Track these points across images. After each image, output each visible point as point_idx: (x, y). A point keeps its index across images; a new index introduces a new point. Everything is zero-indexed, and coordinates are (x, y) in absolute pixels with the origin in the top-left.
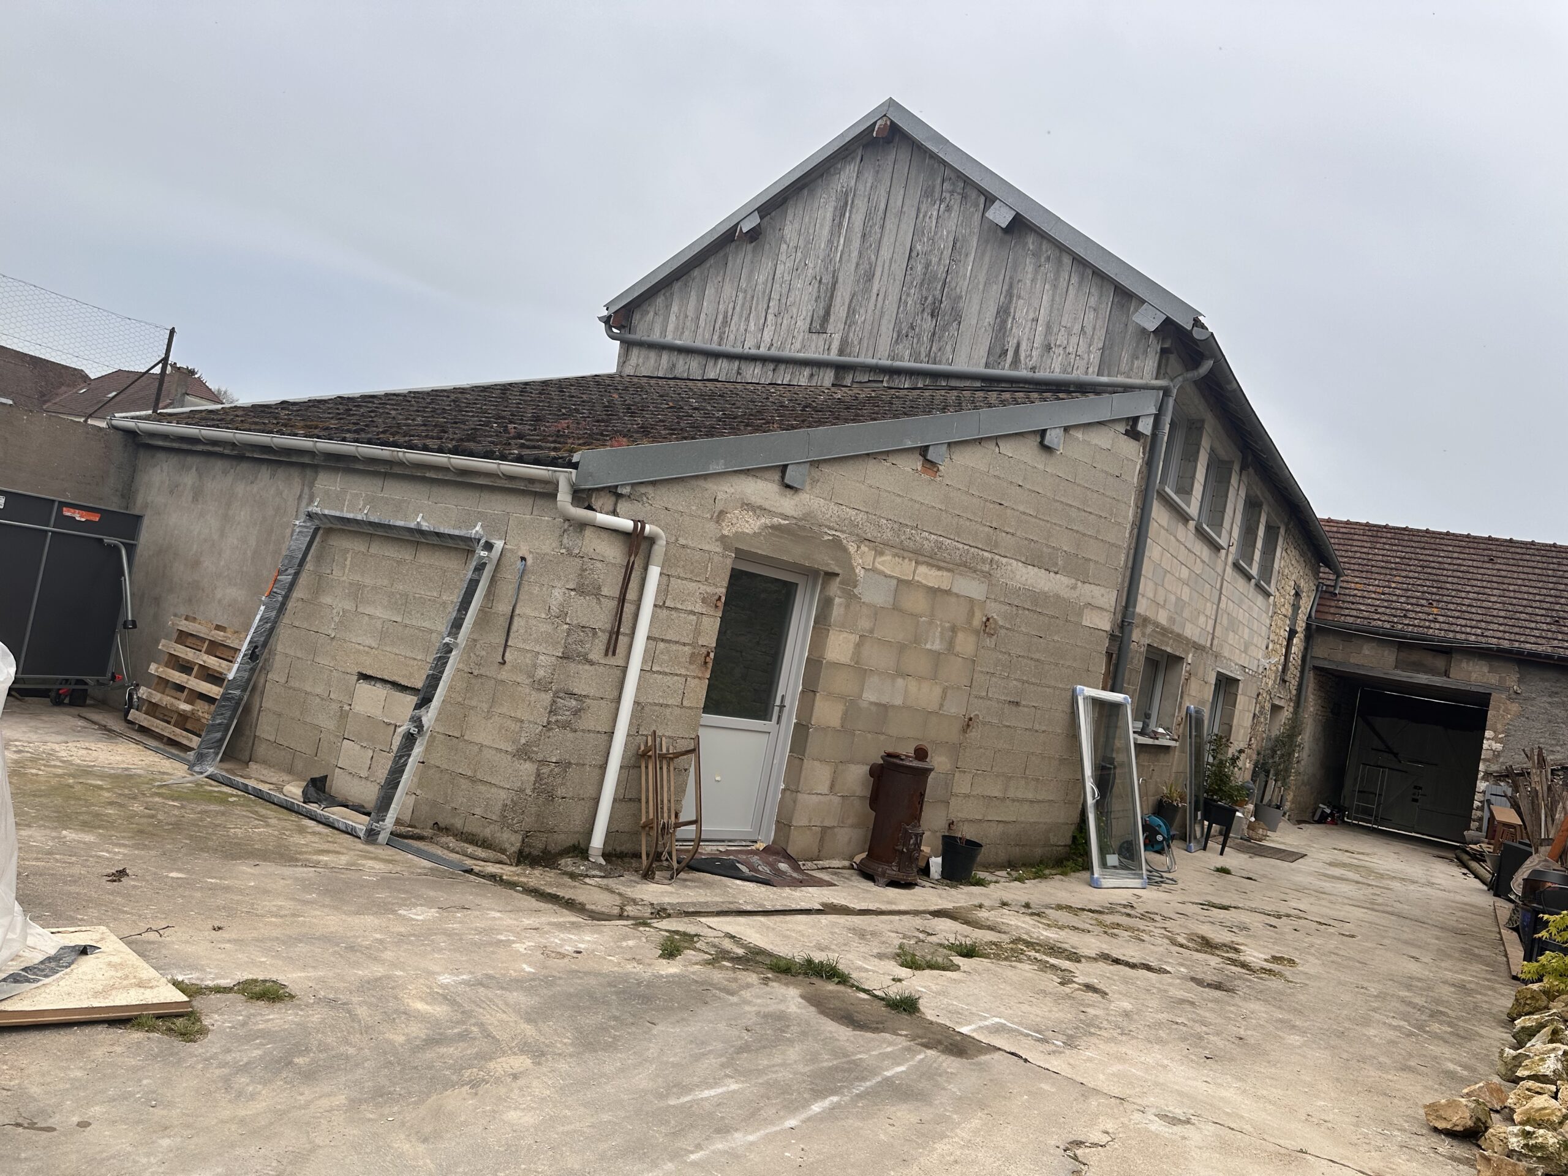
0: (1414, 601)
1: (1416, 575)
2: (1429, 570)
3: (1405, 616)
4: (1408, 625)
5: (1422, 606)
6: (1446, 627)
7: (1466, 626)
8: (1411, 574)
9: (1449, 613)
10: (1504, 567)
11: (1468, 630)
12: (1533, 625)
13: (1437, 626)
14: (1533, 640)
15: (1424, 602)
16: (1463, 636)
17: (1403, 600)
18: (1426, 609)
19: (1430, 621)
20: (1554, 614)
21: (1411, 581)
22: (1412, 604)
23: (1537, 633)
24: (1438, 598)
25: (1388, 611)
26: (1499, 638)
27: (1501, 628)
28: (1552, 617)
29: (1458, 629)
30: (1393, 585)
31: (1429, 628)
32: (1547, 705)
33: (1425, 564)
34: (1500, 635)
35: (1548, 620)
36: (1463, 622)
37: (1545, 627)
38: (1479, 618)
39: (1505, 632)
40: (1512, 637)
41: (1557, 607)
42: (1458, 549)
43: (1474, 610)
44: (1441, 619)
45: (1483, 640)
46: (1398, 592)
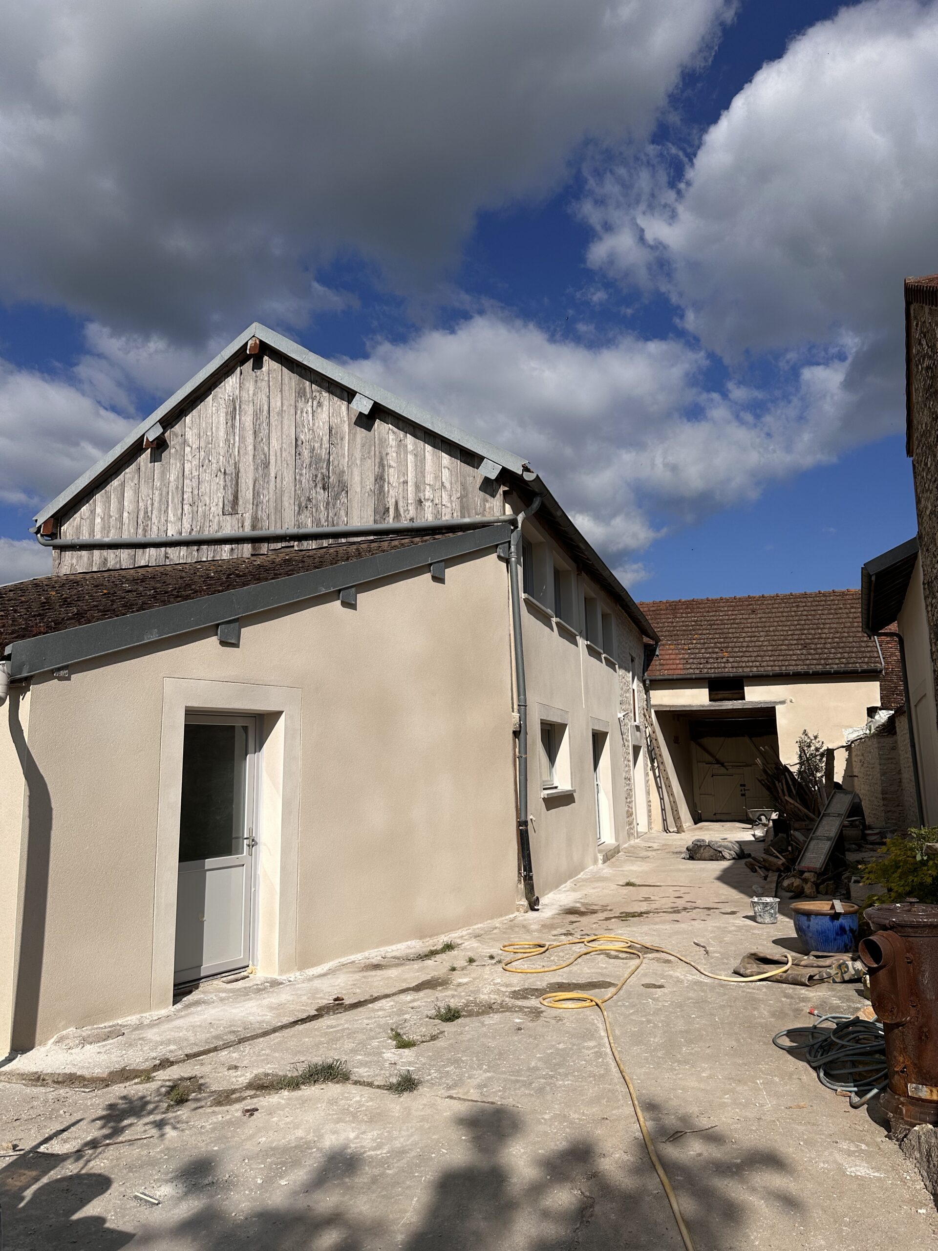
0: (710, 650)
1: (708, 631)
2: (716, 627)
3: (707, 662)
4: (711, 668)
5: (717, 653)
6: (736, 665)
7: (748, 661)
8: (704, 632)
9: (735, 655)
10: (763, 615)
11: (751, 664)
12: (791, 652)
13: (730, 665)
14: (794, 663)
15: (717, 650)
16: (748, 669)
17: (703, 651)
18: (720, 655)
19: (724, 663)
20: (802, 642)
21: (705, 636)
22: (710, 653)
23: (795, 657)
24: (725, 645)
25: (695, 661)
26: (772, 666)
27: (772, 659)
28: (802, 644)
29: (744, 665)
30: (695, 642)
31: (725, 667)
33: (712, 622)
34: (772, 663)
35: (800, 647)
36: (746, 659)
37: (798, 652)
38: (756, 654)
39: (774, 661)
40: (780, 663)
41: (803, 637)
42: (731, 609)
43: (751, 649)
44: (731, 660)
45: (762, 669)
46: (699, 646)
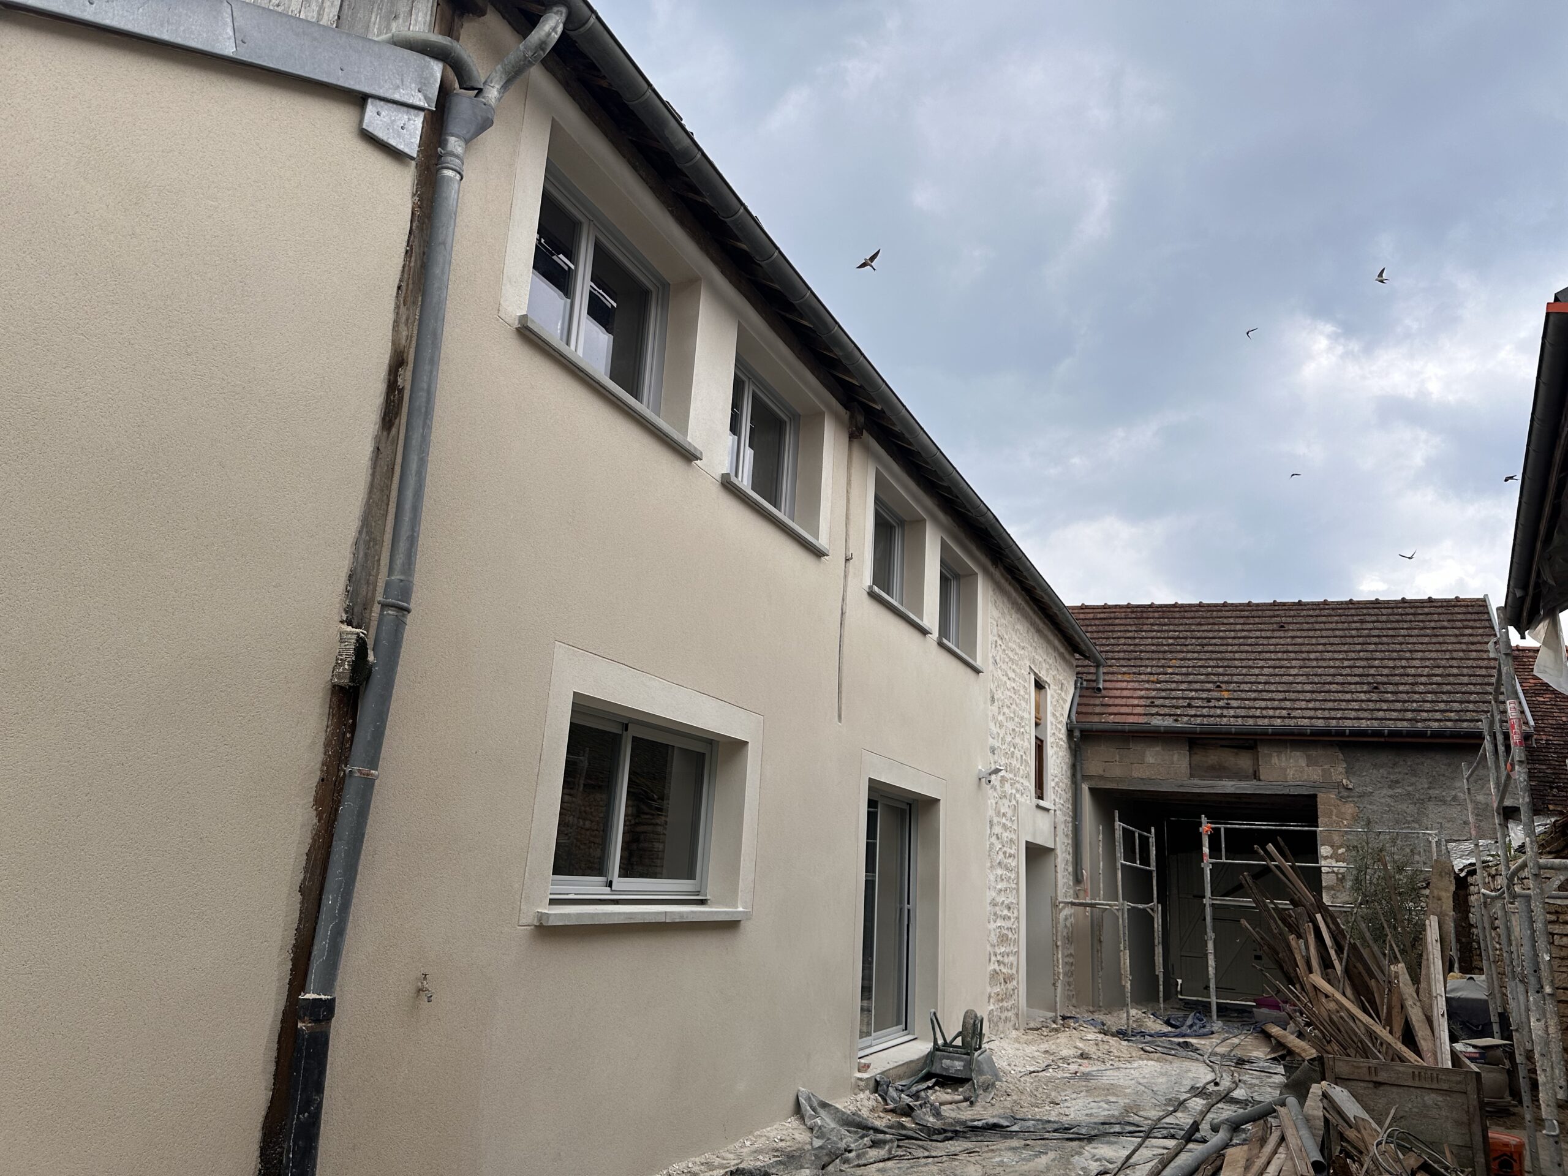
0: (1197, 686)
1: (1196, 655)
2: (1211, 648)
3: (1189, 706)
4: (1195, 716)
5: (1209, 690)
6: (1242, 712)
7: (1266, 708)
8: (1189, 655)
9: (1243, 695)
10: (1299, 634)
11: (1271, 712)
12: (1348, 696)
13: (1232, 712)
14: (1353, 714)
15: (1210, 686)
16: (1266, 721)
17: (1184, 686)
18: (1216, 694)
19: (1221, 708)
20: (1370, 679)
21: (1190, 663)
22: (1196, 690)
23: (1356, 705)
24: (1226, 678)
25: (1167, 702)
26: (1311, 718)
27: (1311, 705)
28: (1369, 683)
29: (1258, 713)
30: (1170, 670)
31: (1222, 716)
32: (1389, 800)
33: (1205, 641)
34: (1311, 713)
35: (1365, 688)
36: (1263, 704)
37: (1363, 696)
38: (1281, 696)
39: (1316, 709)
40: (1326, 714)
41: (1372, 671)
42: (1241, 621)
43: (1273, 688)
44: (1234, 703)
45: (1292, 722)
46: (1177, 678)
